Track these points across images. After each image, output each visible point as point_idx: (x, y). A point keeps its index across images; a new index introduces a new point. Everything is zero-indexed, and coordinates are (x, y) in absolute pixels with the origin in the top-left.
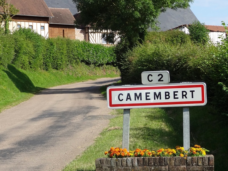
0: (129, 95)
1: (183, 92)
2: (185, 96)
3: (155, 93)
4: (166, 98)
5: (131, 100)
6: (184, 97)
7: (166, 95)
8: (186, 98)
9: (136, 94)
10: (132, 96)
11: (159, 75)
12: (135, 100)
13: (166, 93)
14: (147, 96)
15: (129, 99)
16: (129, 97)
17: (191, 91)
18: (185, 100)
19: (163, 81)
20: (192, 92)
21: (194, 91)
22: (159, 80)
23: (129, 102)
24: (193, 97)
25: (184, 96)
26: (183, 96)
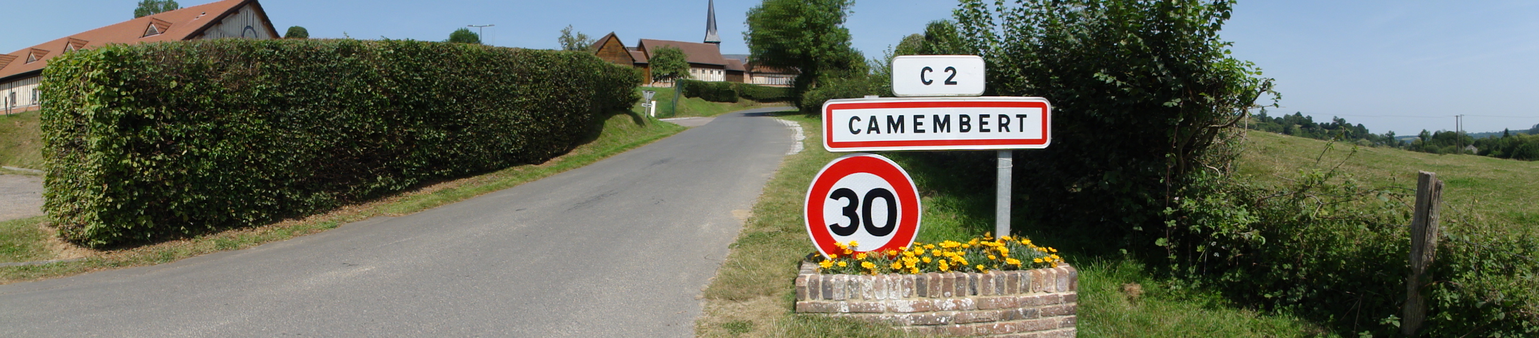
0: (873, 119)
1: (1001, 116)
2: (1006, 125)
3: (936, 118)
4: (962, 130)
5: (878, 132)
6: (1003, 128)
7: (962, 123)
8: (1008, 130)
9: (890, 119)
10: (883, 124)
11: (947, 70)
12: (889, 132)
13: (961, 116)
14: (916, 124)
15: (873, 129)
16: (873, 126)
17: (1018, 116)
18: (1004, 135)
19: (955, 83)
20: (1021, 117)
21: (1025, 116)
22: (948, 82)
23: (873, 137)
24: (1021, 130)
25: (1003, 125)
26: (1001, 125)
